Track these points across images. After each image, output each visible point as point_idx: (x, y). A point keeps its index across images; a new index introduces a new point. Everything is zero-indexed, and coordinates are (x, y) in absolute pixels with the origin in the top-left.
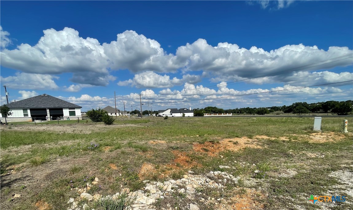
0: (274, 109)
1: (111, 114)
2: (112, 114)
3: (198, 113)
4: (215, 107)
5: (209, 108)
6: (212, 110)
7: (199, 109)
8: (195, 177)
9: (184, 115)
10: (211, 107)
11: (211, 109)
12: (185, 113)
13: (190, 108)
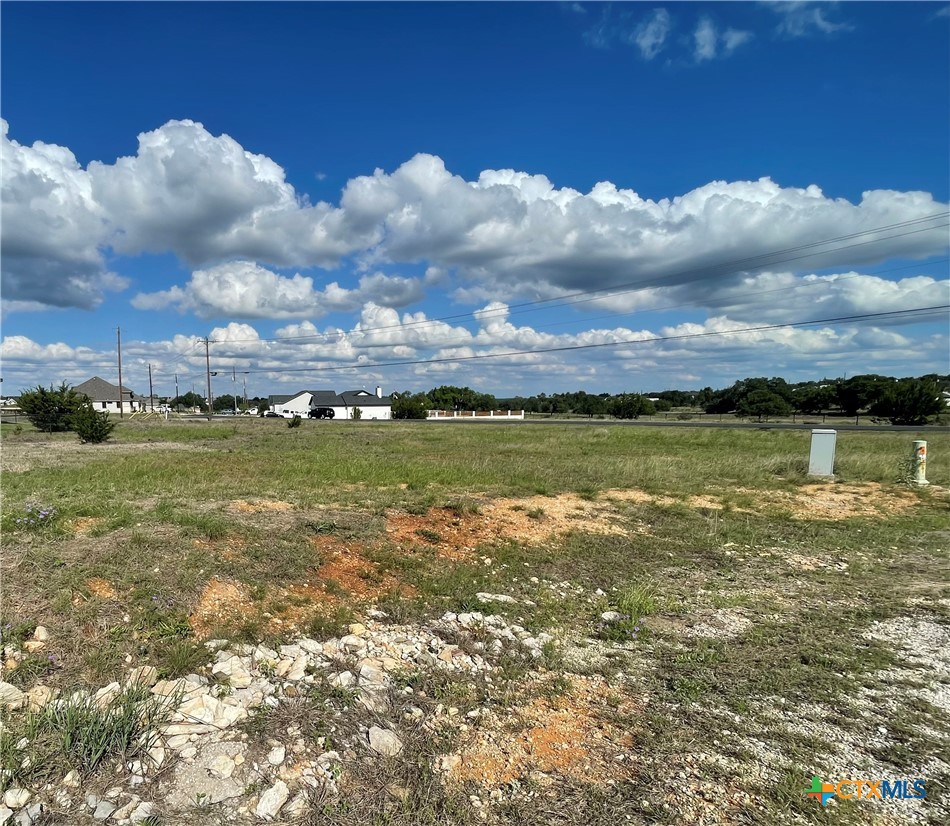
0: (672, 399)
1: (104, 406)
2: (107, 405)
3: (407, 409)
4: (466, 389)
5: (444, 390)
6: (454, 398)
7: (409, 393)
8: (389, 631)
9: (357, 414)
10: (452, 390)
11: (453, 394)
12: (361, 408)
13: (379, 390)
